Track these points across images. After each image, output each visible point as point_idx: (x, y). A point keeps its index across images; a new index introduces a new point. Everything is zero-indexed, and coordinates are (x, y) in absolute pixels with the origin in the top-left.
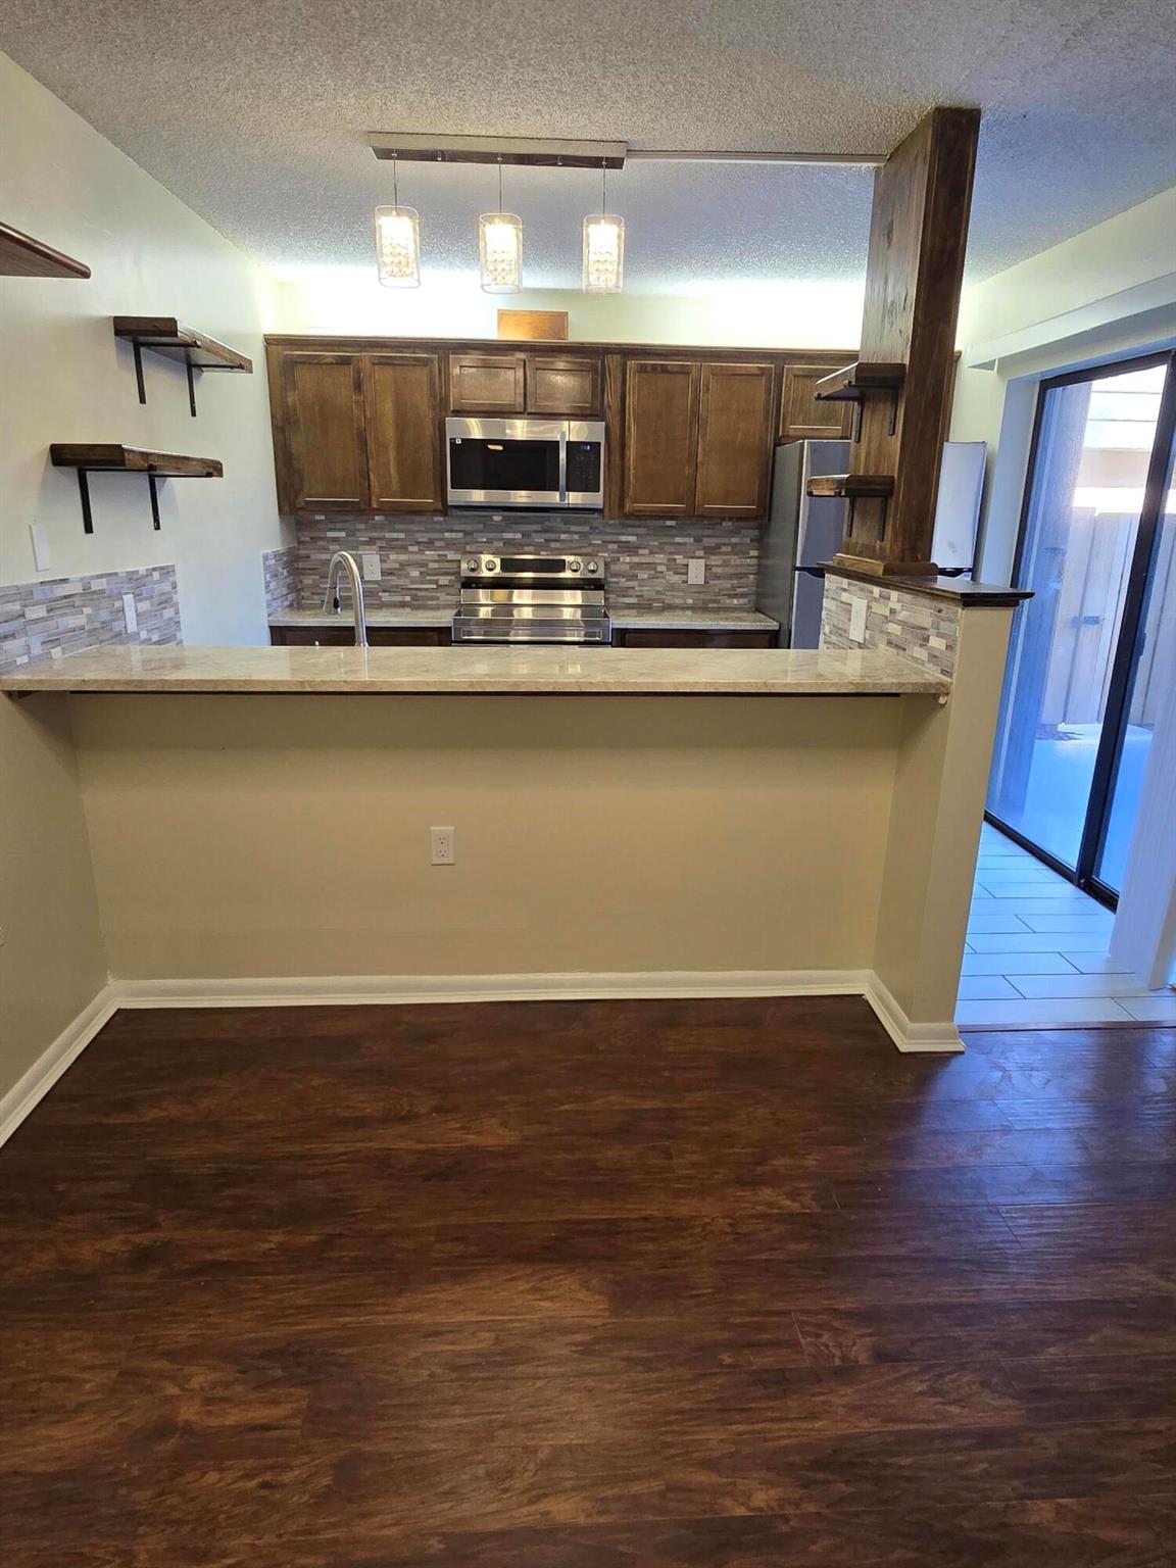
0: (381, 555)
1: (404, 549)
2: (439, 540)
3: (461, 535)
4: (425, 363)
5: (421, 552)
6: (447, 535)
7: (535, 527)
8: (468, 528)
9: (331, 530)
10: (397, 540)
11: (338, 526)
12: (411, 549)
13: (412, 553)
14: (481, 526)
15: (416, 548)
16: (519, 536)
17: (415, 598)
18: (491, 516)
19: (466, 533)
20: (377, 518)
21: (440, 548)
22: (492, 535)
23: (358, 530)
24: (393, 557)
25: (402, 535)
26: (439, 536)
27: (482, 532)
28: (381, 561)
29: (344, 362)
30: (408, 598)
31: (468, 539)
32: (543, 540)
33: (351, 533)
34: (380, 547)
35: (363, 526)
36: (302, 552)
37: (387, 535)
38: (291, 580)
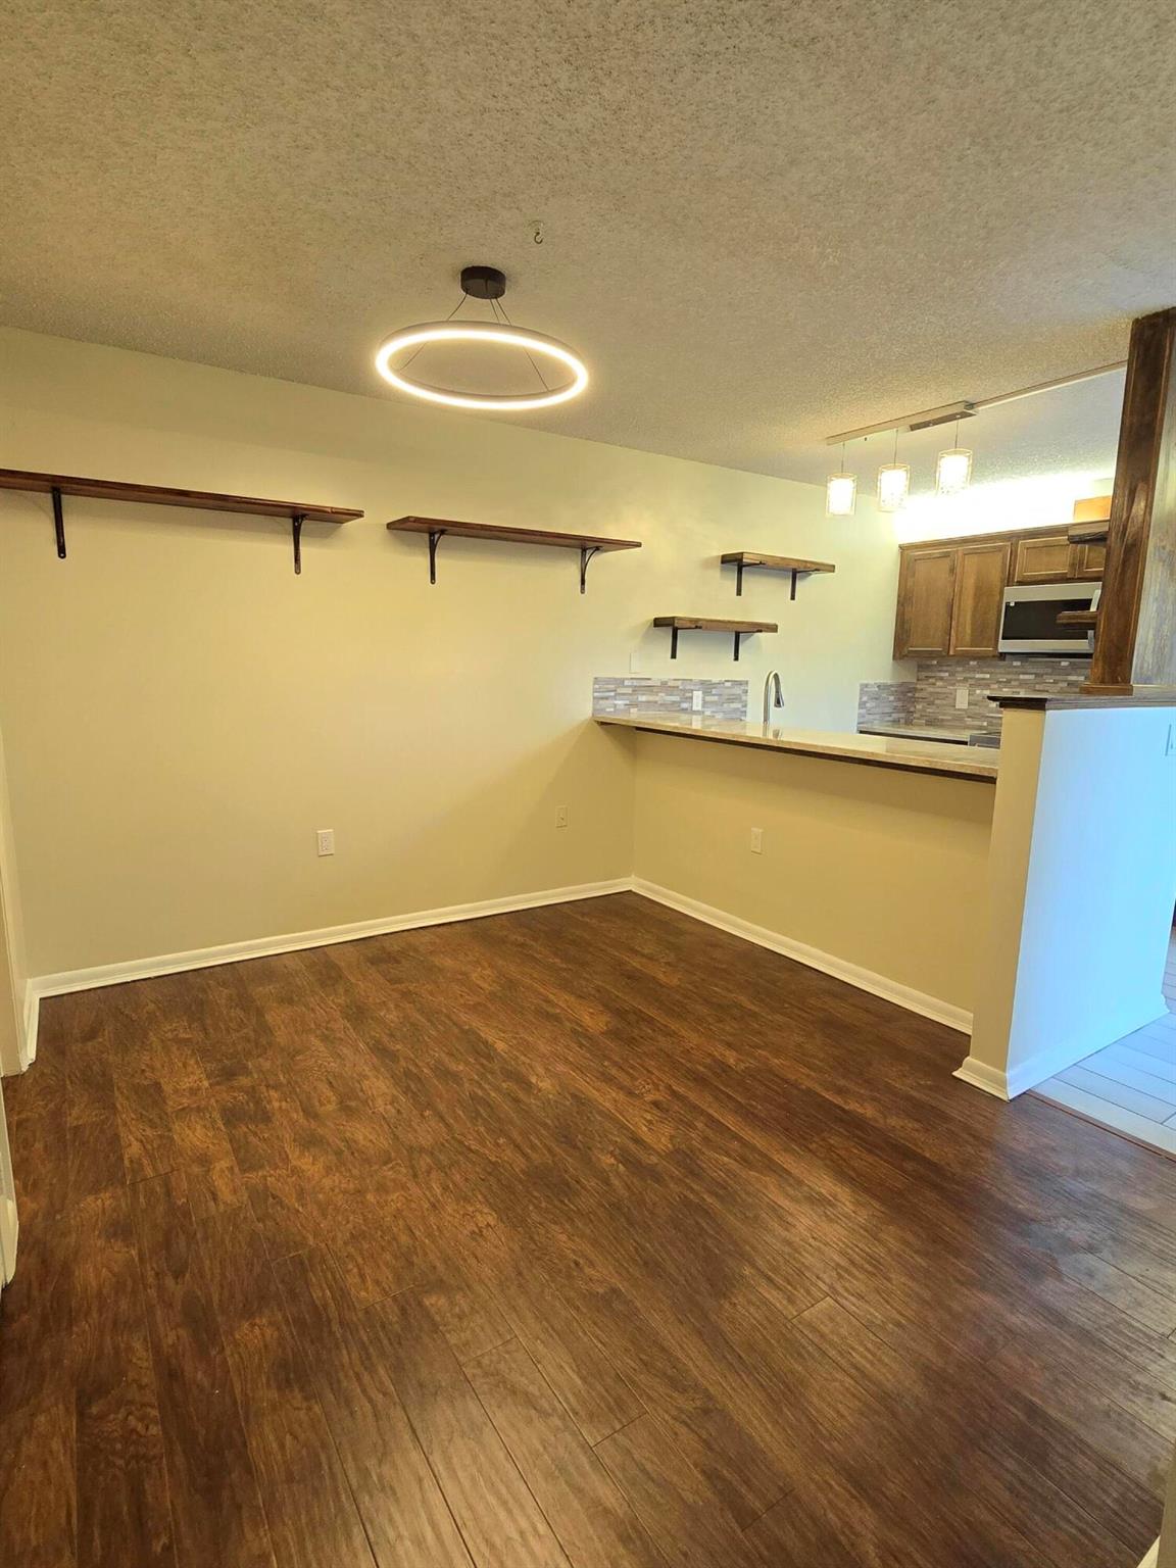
0: (970, 690)
1: (987, 686)
2: (1015, 680)
3: (1032, 677)
4: (1000, 549)
5: (1000, 689)
6: (1021, 677)
8: (1040, 671)
9: (940, 671)
10: (983, 679)
11: (945, 668)
12: (993, 686)
13: (994, 689)
14: (1050, 671)
15: (996, 686)
16: (1082, 678)
17: (990, 724)
18: (1060, 662)
19: (1037, 675)
20: (971, 663)
21: (1014, 687)
22: (1057, 678)
23: (958, 672)
24: (978, 692)
25: (988, 676)
26: (1014, 677)
27: (1051, 675)
28: (969, 695)
29: (946, 555)
30: (985, 724)
31: (1039, 680)
33: (952, 674)
34: (970, 684)
35: (960, 669)
36: (918, 686)
37: (977, 676)
38: (900, 704)
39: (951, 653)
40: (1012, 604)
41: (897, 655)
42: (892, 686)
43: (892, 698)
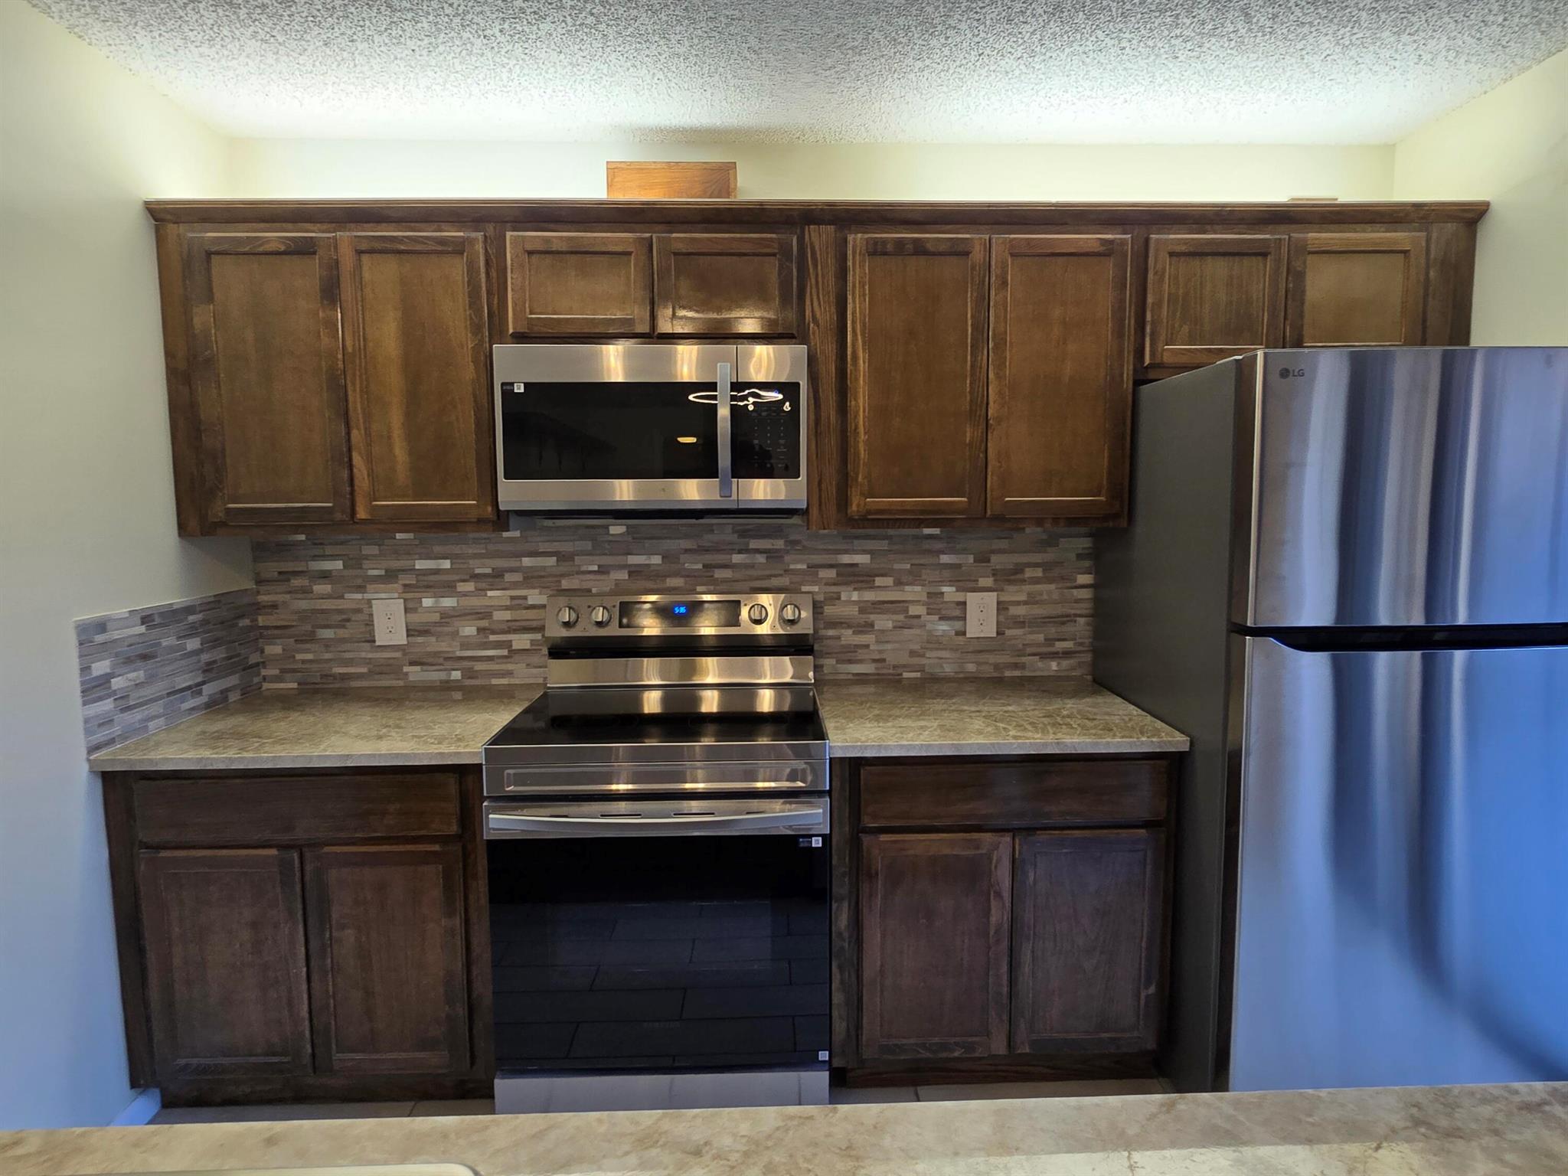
0: (405, 600)
1: (449, 588)
2: (512, 570)
3: (551, 561)
4: (458, 248)
5: (481, 592)
6: (527, 561)
7: (685, 544)
8: (566, 547)
9: (315, 558)
10: (437, 572)
11: (329, 550)
12: (462, 587)
13: (465, 595)
14: (588, 545)
15: (470, 587)
16: (656, 560)
17: (469, 674)
18: (607, 527)
19: (561, 557)
20: (399, 536)
21: (515, 585)
22: (608, 560)
23: (366, 557)
24: (427, 602)
25: (446, 564)
26: (512, 563)
27: (590, 554)
28: (406, 610)
29: (304, 249)
30: (456, 675)
31: (564, 568)
32: (700, 566)
33: (355, 562)
34: (405, 586)
35: (373, 550)
36: (263, 598)
37: (420, 565)
38: (219, 654)
39: (362, 514)
40: (519, 389)
41: (193, 523)
42: (189, 610)
43: (193, 644)
